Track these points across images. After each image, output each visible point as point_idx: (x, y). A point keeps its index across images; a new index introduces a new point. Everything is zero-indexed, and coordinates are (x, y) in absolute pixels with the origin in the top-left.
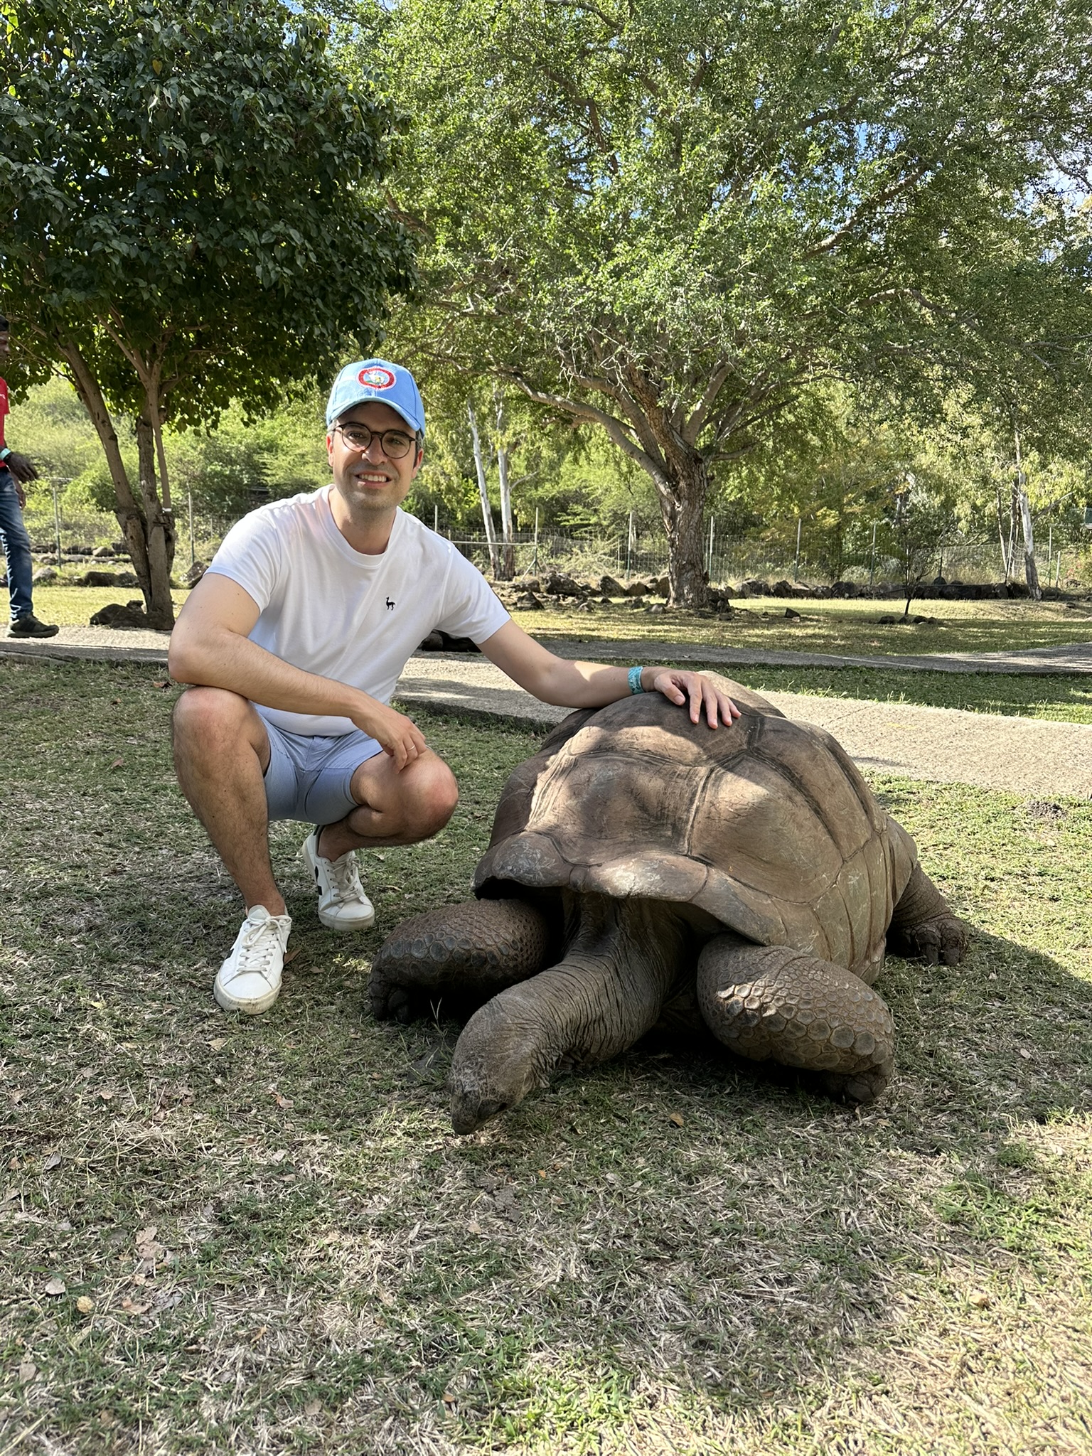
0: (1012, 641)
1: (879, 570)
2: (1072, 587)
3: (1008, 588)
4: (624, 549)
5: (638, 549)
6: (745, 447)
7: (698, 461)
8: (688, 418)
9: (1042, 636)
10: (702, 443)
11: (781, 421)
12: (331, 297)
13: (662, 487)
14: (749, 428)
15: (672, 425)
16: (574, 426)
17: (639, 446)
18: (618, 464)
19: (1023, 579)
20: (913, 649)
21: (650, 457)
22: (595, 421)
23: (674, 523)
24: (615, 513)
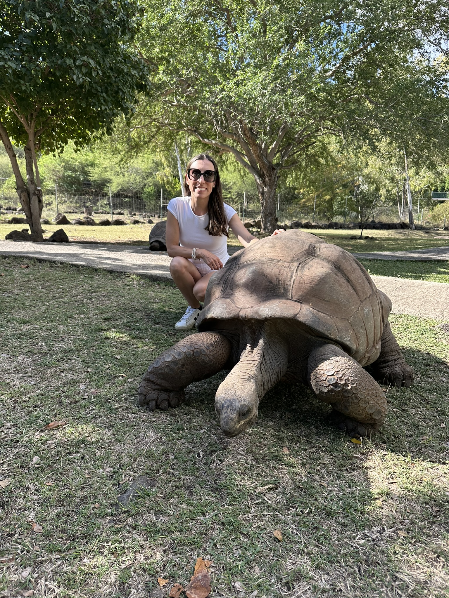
0: (407, 247)
1: (348, 218)
2: (427, 224)
3: (401, 225)
4: (242, 208)
5: (248, 208)
6: (293, 164)
7: (274, 169)
8: (269, 151)
9: (420, 244)
10: (275, 162)
11: (309, 153)
12: (110, 92)
13: (258, 181)
14: (295, 155)
15: (263, 154)
16: (220, 154)
17: (248, 162)
18: (239, 171)
19: (407, 221)
20: (366, 250)
21: (253, 168)
22: (230, 152)
23: (263, 196)
24: (238, 193)
